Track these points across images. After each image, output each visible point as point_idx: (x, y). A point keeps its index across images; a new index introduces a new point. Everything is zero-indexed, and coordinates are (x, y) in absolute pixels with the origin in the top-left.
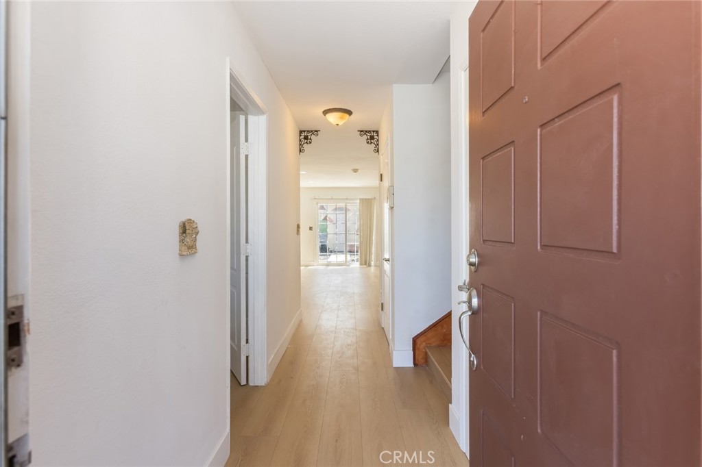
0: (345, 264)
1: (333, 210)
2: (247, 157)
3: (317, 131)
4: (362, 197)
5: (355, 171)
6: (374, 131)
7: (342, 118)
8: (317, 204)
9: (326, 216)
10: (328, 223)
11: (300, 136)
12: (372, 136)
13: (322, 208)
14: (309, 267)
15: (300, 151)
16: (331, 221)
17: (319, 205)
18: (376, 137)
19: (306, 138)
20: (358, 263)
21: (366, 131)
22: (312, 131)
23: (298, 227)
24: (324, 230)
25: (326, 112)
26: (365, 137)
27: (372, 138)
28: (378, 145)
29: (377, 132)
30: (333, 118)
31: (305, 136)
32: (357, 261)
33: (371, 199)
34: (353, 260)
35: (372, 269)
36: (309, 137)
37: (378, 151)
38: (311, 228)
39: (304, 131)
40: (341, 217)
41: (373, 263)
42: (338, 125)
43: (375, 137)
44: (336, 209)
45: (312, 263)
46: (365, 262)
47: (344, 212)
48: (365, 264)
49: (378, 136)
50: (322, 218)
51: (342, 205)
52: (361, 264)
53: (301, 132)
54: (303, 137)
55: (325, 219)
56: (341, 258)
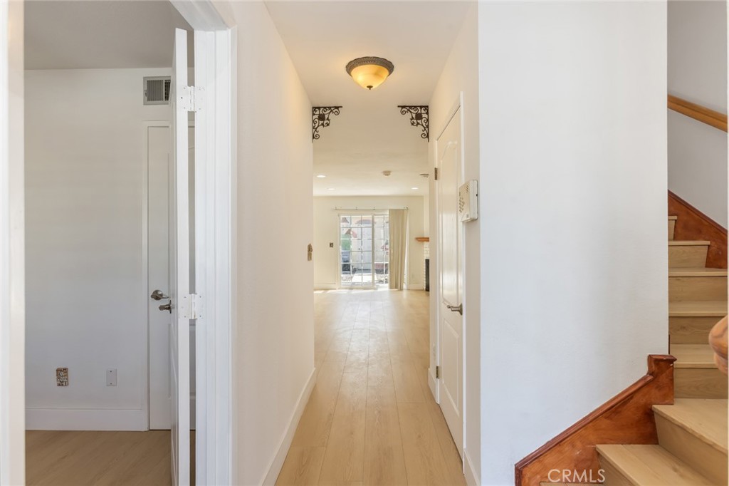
0: (371, 286)
1: (358, 222)
2: (191, 116)
3: (337, 108)
4: (392, 208)
5: (387, 173)
6: (421, 107)
7: (377, 74)
8: (339, 215)
9: (350, 230)
10: (352, 238)
11: (314, 114)
12: (419, 114)
13: (345, 220)
14: (329, 291)
15: (314, 138)
16: (355, 236)
17: (342, 217)
18: (426, 116)
19: (321, 118)
20: (387, 285)
21: (410, 107)
22: (330, 108)
23: (310, 249)
24: (347, 246)
25: (350, 67)
26: (408, 115)
27: (419, 117)
28: (428, 127)
29: (426, 108)
30: (362, 75)
31: (321, 115)
32: (386, 282)
33: (403, 210)
34: (381, 281)
35: (405, 293)
36: (326, 116)
37: (428, 137)
38: (331, 245)
39: (319, 108)
40: (368, 231)
41: (405, 286)
42: (370, 87)
43: (424, 116)
44: (361, 222)
45: (333, 286)
46: (396, 285)
47: (371, 225)
48: (396, 287)
49: (427, 113)
50: (345, 231)
51: (369, 217)
52: (391, 287)
53: (315, 109)
54: (317, 116)
55: (348, 233)
56: (367, 278)
